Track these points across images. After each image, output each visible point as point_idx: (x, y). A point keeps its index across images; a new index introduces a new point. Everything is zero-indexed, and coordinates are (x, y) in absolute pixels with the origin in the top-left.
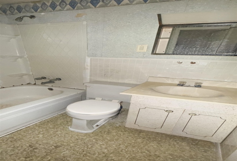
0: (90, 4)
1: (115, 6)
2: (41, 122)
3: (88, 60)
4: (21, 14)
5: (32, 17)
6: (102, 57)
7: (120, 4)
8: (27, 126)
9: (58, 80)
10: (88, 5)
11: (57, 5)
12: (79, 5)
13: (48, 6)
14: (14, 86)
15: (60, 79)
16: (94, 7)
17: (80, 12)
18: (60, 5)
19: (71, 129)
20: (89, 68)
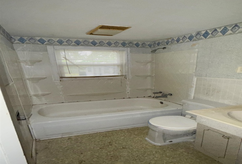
0: (202, 37)
1: (221, 36)
2: (133, 128)
3: (195, 79)
4: (159, 46)
5: (164, 48)
6: (206, 77)
7: (225, 34)
8: (121, 129)
9: (170, 95)
10: (201, 37)
11: (181, 39)
12: (195, 38)
13: (175, 40)
14: (137, 97)
15: (171, 95)
16: (205, 38)
17: (195, 42)
18: (182, 39)
19: (146, 138)
20: (194, 86)
